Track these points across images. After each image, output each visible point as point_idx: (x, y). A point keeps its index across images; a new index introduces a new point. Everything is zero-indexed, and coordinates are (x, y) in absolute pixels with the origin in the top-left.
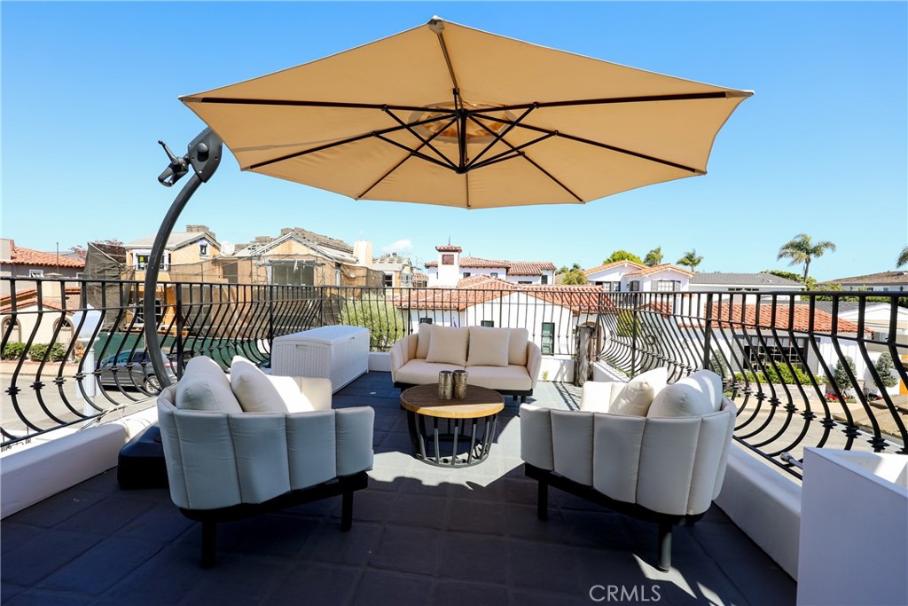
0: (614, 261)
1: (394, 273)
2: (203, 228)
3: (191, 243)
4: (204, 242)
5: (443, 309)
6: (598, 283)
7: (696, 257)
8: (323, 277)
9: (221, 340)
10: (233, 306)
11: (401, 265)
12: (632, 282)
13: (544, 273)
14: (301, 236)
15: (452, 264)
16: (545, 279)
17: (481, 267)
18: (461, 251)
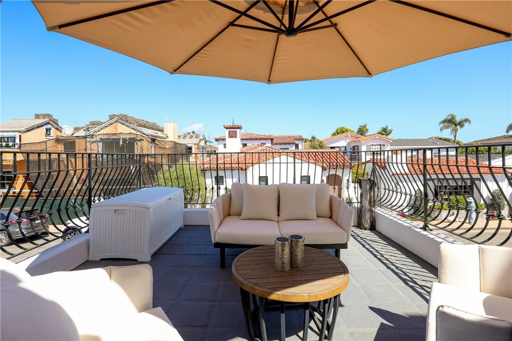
0: (338, 133)
1: (193, 145)
2: (49, 116)
3: (38, 127)
4: (49, 126)
5: (232, 169)
6: (332, 148)
7: (389, 129)
8: (142, 149)
9: (62, 200)
10: (72, 172)
11: (198, 140)
12: (354, 147)
13: (297, 142)
14: (124, 119)
15: (236, 137)
16: (297, 146)
17: (254, 139)
18: (241, 128)
